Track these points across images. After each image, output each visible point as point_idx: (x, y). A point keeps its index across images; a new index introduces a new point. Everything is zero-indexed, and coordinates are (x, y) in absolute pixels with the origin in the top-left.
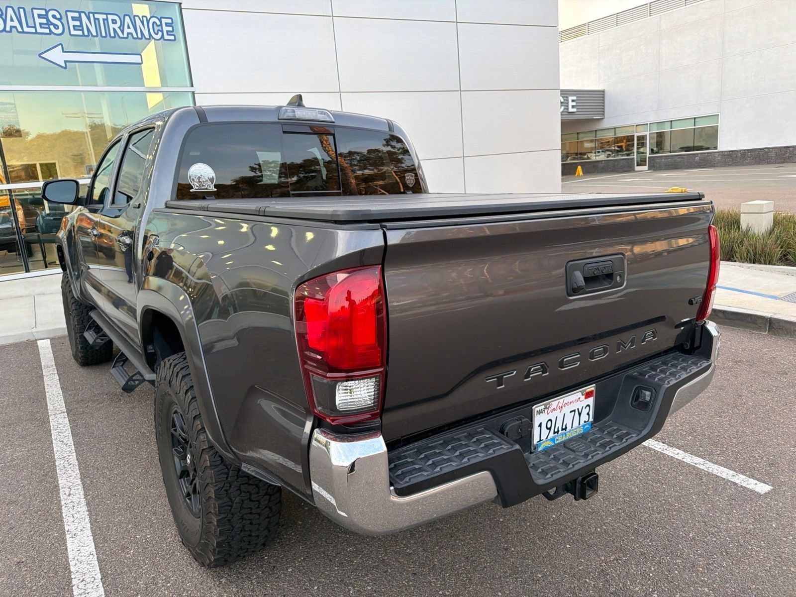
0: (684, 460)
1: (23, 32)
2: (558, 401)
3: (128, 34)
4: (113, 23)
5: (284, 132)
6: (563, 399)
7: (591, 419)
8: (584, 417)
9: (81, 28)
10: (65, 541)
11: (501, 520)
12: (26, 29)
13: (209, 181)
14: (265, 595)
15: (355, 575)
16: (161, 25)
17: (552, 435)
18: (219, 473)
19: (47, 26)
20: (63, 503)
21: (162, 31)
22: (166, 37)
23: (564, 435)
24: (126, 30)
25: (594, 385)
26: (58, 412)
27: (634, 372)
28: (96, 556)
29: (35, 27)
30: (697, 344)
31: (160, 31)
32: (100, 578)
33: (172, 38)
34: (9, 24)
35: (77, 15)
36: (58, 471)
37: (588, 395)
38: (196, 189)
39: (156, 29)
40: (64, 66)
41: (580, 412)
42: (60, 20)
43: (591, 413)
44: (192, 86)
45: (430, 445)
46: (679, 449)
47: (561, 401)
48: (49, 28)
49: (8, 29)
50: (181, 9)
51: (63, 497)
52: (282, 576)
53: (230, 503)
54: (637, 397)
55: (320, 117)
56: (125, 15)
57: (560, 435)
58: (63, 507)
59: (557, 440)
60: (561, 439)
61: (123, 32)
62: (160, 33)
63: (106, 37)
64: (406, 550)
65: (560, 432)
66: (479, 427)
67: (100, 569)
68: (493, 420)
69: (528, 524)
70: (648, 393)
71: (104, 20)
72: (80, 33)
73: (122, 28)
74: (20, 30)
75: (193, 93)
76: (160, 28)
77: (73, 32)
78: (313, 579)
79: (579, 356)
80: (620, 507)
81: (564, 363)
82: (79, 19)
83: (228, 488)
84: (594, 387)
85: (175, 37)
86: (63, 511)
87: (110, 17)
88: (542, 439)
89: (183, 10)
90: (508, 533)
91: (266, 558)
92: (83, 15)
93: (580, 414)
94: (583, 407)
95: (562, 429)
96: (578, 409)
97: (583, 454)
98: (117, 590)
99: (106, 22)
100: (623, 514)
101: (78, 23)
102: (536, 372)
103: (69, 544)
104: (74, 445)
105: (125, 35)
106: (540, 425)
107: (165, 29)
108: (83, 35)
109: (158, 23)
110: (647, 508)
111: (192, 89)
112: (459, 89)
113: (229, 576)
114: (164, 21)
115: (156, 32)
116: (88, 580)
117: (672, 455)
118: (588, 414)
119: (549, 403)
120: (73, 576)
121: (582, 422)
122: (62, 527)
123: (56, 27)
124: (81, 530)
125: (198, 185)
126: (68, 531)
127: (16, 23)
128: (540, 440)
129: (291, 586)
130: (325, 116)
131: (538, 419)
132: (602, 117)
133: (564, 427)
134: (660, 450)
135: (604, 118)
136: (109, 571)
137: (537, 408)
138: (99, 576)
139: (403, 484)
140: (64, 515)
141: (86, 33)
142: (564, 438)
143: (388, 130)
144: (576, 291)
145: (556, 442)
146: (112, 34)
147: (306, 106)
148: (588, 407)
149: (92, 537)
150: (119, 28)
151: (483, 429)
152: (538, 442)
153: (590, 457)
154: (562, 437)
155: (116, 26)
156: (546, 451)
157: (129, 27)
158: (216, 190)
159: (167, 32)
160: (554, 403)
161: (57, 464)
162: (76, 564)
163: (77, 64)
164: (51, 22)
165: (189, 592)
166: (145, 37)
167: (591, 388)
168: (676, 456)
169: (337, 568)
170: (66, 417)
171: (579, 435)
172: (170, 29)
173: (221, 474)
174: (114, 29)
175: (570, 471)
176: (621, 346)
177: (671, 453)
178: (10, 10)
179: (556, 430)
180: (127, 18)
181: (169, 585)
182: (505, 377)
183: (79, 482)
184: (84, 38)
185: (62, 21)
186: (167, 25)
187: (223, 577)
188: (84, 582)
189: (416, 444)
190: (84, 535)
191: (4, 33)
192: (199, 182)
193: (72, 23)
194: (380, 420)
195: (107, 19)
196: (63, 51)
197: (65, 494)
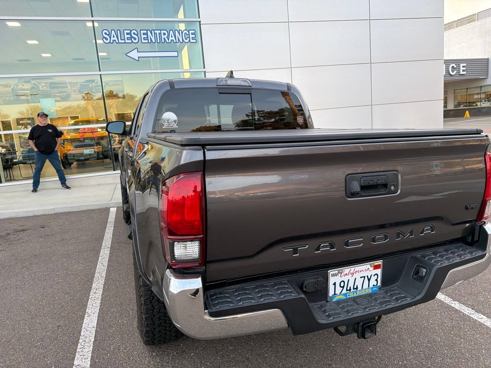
0: (485, 324)
1: (119, 43)
2: (350, 269)
3: (171, 40)
4: (164, 35)
5: (220, 93)
6: (354, 268)
7: (379, 284)
8: (373, 282)
9: (147, 39)
10: (84, 318)
11: (333, 345)
12: (120, 41)
13: (173, 122)
14: (173, 367)
15: (228, 365)
16: (189, 34)
17: (344, 291)
18: (147, 290)
19: (130, 39)
20: (90, 297)
21: (189, 38)
22: (191, 41)
23: (355, 293)
24: (170, 38)
25: (382, 261)
26: (106, 248)
27: (418, 255)
28: (95, 328)
29: (125, 40)
30: (476, 238)
31: (188, 38)
32: (93, 341)
33: (195, 41)
34: (112, 39)
35: (145, 32)
36: (94, 280)
37: (376, 267)
38: (166, 127)
39: (186, 36)
40: (138, 60)
41: (369, 278)
42: (137, 35)
43: (379, 280)
44: (204, 68)
45: (245, 288)
46: (484, 315)
47: (353, 269)
48: (131, 40)
49: (112, 42)
50: (200, 24)
51: (91, 293)
52: (187, 357)
53: (152, 309)
54: (417, 272)
55: (243, 83)
56: (170, 30)
57: (351, 292)
58: (90, 299)
59: (349, 295)
60: (351, 295)
61: (168, 39)
62: (188, 39)
63: (160, 43)
64: (265, 354)
65: (352, 290)
66: (284, 280)
67: (95, 336)
68: (295, 277)
69: (351, 351)
70: (424, 270)
71: (159, 33)
72: (147, 41)
73: (168, 37)
74: (117, 41)
75: (205, 72)
76: (188, 36)
77: (143, 41)
78: (203, 362)
79: (362, 239)
80: (422, 350)
81: (349, 243)
82: (147, 34)
83: (152, 299)
84: (381, 262)
85: (196, 41)
86: (89, 301)
87: (162, 32)
88: (336, 293)
89: (201, 25)
90: (335, 355)
91: (181, 345)
92: (149, 32)
93: (369, 280)
94: (371, 275)
95: (354, 289)
96: (367, 276)
97: (364, 307)
98: (99, 349)
99: (160, 34)
100: (422, 355)
101: (146, 36)
102: (325, 247)
103: (85, 320)
104: (107, 266)
105: (170, 41)
106: (335, 284)
107: (191, 36)
108: (148, 42)
109: (188, 33)
110: (443, 354)
111: (204, 70)
112: (370, 62)
113: (158, 352)
114: (191, 32)
115: (186, 38)
116: (87, 341)
117: (477, 319)
118: (376, 280)
119: (342, 270)
120: (81, 338)
121: (371, 286)
122: (85, 310)
123: (135, 39)
124: (94, 313)
125: (167, 124)
126: (87, 313)
127: (116, 38)
128: (335, 294)
129: (189, 364)
130: (246, 83)
131: (332, 280)
132: (486, 77)
133: (355, 287)
134: (468, 314)
135: (487, 78)
136: (98, 338)
137: (331, 272)
138: (93, 340)
139: (214, 309)
140: (88, 303)
141: (150, 42)
142: (355, 295)
143: (287, 90)
144: (353, 195)
145: (348, 297)
146: (163, 41)
147: (235, 77)
148: (376, 276)
149: (97, 318)
150: (167, 37)
151: (286, 281)
152: (332, 295)
153: (368, 310)
154: (353, 294)
155: (165, 37)
156: (338, 302)
157: (172, 37)
158: (177, 127)
159: (192, 38)
160: (346, 270)
161: (95, 275)
162: (84, 331)
163: (151, 58)
164: (132, 36)
165: (134, 357)
166: (180, 41)
167: (380, 262)
168: (480, 320)
169: (219, 358)
170: (109, 250)
171: (368, 294)
172: (194, 36)
173: (148, 291)
174: (164, 38)
175: (348, 318)
176: (401, 235)
177: (476, 317)
178: (113, 31)
179: (348, 289)
180: (171, 32)
181: (125, 351)
182: (299, 248)
183: (102, 286)
184: (149, 44)
185: (138, 35)
186: (192, 34)
187: (155, 352)
188: (85, 342)
189: (236, 286)
190: (94, 316)
191: (110, 44)
192: (168, 122)
193: (143, 36)
194: (204, 267)
195: (161, 33)
196: (138, 52)
197: (93, 292)
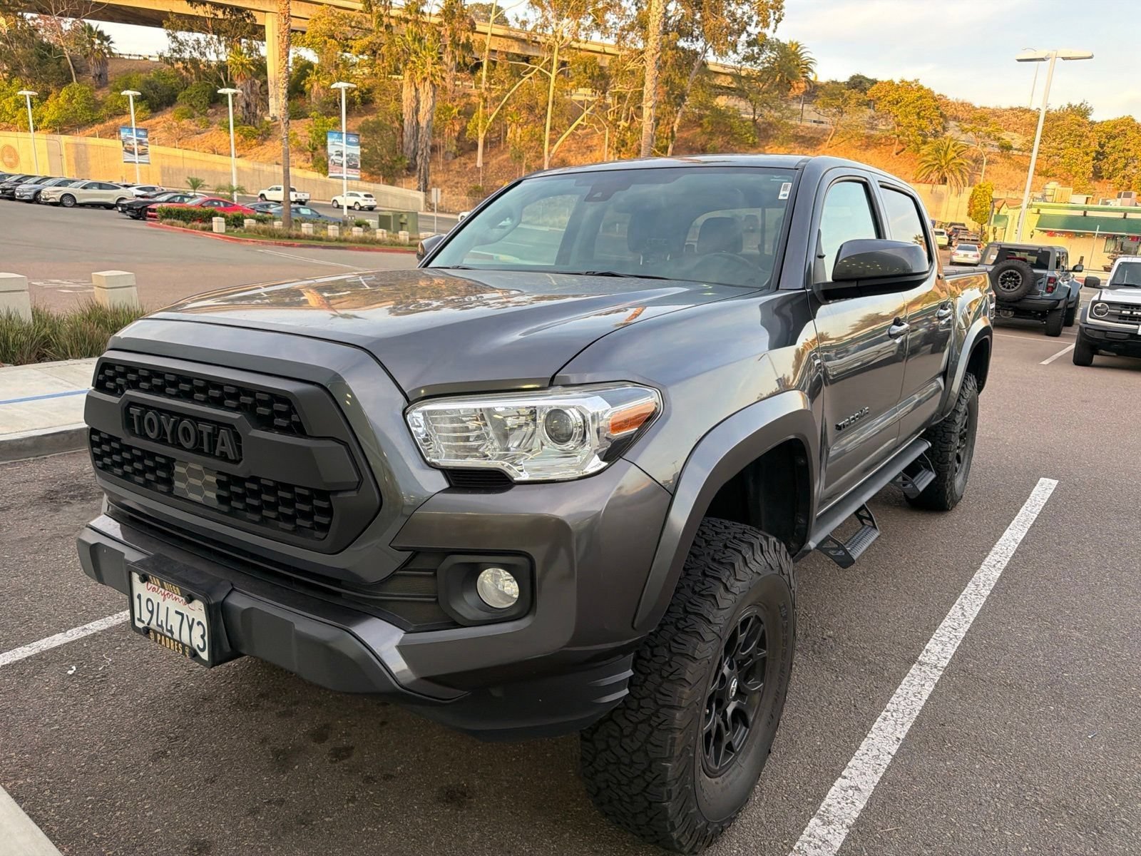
36: (993, 585)
51: (1005, 564)
161: (989, 592)
